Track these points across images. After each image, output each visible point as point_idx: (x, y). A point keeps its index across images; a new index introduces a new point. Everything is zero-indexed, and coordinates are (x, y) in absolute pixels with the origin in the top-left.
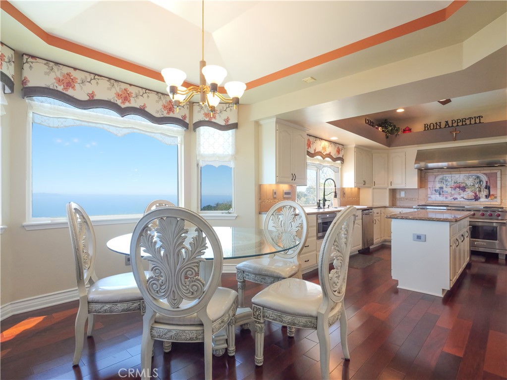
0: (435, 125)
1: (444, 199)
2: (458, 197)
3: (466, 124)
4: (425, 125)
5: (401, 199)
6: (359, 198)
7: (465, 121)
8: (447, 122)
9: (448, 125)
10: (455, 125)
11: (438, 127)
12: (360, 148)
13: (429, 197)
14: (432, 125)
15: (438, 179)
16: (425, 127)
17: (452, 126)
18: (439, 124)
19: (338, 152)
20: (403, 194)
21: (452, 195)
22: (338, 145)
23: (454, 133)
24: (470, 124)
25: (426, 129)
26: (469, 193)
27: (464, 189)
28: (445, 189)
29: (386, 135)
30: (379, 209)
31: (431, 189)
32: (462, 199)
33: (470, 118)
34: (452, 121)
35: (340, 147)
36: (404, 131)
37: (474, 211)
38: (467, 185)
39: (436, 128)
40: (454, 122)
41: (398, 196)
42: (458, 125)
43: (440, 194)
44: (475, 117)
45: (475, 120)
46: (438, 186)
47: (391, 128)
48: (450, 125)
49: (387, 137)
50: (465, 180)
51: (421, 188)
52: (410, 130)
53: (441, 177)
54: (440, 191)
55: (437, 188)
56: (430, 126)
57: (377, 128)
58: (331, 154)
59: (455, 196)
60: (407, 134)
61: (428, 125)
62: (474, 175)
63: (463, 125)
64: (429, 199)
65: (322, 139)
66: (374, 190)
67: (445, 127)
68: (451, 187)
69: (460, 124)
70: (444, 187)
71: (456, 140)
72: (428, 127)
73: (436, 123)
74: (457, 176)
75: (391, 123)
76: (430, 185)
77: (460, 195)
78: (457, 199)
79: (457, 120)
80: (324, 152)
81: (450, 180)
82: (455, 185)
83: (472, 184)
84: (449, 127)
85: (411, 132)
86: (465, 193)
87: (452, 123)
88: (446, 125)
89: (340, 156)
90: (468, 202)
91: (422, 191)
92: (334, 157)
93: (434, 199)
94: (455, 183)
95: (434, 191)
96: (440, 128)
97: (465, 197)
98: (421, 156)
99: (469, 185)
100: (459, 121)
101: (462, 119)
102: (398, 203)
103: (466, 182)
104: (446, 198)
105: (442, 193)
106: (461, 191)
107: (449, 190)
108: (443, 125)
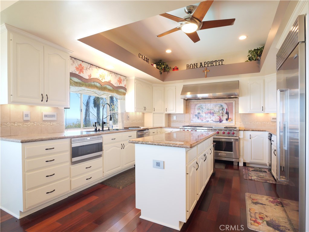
0: (194, 65)
1: (201, 122)
2: (209, 120)
3: (213, 65)
4: (187, 65)
5: (174, 121)
6: (144, 120)
7: (213, 63)
8: (201, 63)
9: (202, 65)
10: (206, 66)
11: (196, 67)
12: (139, 80)
13: (192, 120)
14: (191, 65)
15: (197, 107)
16: (187, 67)
17: (205, 67)
18: (196, 65)
19: (120, 81)
20: (175, 118)
21: (206, 118)
22: (119, 76)
23: (206, 72)
24: (216, 65)
25: (188, 68)
26: (216, 118)
27: (213, 113)
28: (201, 114)
29: (160, 71)
30: (156, 129)
31: (193, 114)
32: (212, 121)
33: (216, 61)
34: (205, 62)
35: (122, 78)
36: (174, 69)
37: (218, 130)
38: (215, 111)
39: (194, 68)
40: (206, 63)
41: (172, 120)
42: (208, 66)
43: (198, 118)
44: (219, 60)
45: (219, 63)
46: (197, 112)
47: (163, 66)
48: (203, 66)
49: (161, 73)
50: (214, 107)
51: (186, 113)
52: (177, 69)
53: (199, 105)
54: (198, 116)
55: (197, 114)
56: (190, 66)
57: (152, 65)
58: (111, 82)
59: (208, 119)
60: (176, 71)
61: (189, 66)
62: (219, 104)
63: (211, 66)
64: (192, 121)
65: (99, 67)
66: (154, 114)
67: (200, 67)
68: (205, 113)
69: (210, 65)
70: (201, 113)
71: (206, 77)
72: (189, 67)
73: (194, 64)
74: (209, 105)
75: (164, 63)
76: (192, 111)
77: (211, 118)
78: (209, 121)
79: (208, 62)
80: (102, 79)
81: (204, 108)
82: (208, 111)
83: (218, 111)
84: (202, 67)
85: (178, 70)
86: (214, 117)
87: (205, 64)
88: (200, 66)
89: (122, 85)
90: (215, 124)
91: (187, 115)
92: (116, 85)
93: (194, 121)
94: (207, 109)
95: (195, 116)
96: (197, 68)
97: (214, 120)
98: (185, 90)
99: (216, 111)
100: (209, 63)
101: (211, 62)
102: (172, 125)
103: (215, 109)
104: (202, 120)
105: (199, 117)
106: (211, 116)
107: (204, 115)
108: (199, 65)
